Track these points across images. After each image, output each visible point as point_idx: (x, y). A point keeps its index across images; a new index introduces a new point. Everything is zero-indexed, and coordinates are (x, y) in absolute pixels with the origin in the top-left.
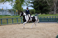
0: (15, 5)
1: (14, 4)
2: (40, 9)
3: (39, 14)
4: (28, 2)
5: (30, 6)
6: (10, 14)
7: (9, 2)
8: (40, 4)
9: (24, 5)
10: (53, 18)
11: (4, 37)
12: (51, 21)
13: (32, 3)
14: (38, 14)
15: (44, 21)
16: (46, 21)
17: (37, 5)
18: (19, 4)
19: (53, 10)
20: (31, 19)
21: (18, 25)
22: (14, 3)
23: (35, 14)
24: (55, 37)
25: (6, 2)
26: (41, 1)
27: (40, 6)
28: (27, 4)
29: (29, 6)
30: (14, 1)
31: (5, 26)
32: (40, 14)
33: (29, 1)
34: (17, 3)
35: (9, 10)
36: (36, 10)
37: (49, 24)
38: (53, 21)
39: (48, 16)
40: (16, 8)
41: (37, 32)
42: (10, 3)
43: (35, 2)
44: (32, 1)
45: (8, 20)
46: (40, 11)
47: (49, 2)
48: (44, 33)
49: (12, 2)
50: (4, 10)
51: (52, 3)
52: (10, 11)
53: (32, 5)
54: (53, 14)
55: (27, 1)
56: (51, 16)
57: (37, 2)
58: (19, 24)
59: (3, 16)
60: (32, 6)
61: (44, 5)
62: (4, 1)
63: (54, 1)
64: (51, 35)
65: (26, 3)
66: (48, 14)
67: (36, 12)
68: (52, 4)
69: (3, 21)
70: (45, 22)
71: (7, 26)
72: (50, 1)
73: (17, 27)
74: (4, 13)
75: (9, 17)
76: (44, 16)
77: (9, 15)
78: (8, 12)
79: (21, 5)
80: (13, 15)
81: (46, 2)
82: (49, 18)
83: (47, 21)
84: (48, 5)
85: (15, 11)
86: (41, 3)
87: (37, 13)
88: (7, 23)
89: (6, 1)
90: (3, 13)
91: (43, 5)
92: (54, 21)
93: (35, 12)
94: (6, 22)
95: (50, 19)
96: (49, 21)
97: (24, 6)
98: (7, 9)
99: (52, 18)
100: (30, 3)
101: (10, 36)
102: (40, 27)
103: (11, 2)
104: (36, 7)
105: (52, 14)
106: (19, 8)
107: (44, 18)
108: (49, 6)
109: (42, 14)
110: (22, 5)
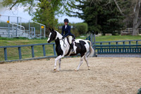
0: (37, 12)
1: (35, 11)
2: (98, 23)
3: (97, 34)
4: (70, 5)
5: (76, 16)
6: (25, 35)
7: (23, 4)
8: (100, 11)
9: (61, 12)
10: (132, 44)
11: (11, 90)
12: (125, 53)
13: (79, 7)
14: (93, 34)
15: (110, 53)
16: (115, 53)
17: (92, 12)
18: (47, 10)
19: (131, 25)
20: (75, 48)
21: (44, 61)
22: (37, 8)
23: (88, 35)
24: (137, 92)
25: (17, 4)
26: (102, 3)
27: (99, 16)
28: (67, 9)
29: (71, 16)
30: (36, 2)
31: (15, 64)
32: (99, 34)
33: (72, 3)
34: (42, 8)
35: (23, 24)
36: (89, 25)
37: (121, 60)
38: (130, 53)
39: (119, 40)
40: (41, 19)
41: (92, 78)
42: (26, 8)
43: (87, 4)
44: (81, 2)
45: (22, 49)
46: (100, 26)
47: (122, 6)
48: (109, 81)
49: (31, 4)
50: (11, 26)
51: (129, 6)
52: (26, 27)
53: (81, 12)
54: (130, 34)
55: (68, 3)
56: (127, 39)
57: (93, 5)
58: (48, 58)
59: (9, 39)
60: (80, 16)
61: (108, 12)
62: (11, 2)
63: (133, 2)
64: (125, 86)
65: (65, 7)
66: (120, 33)
67: (89, 31)
68: (130, 10)
69: (9, 51)
70: (112, 53)
71: (19, 63)
72: (124, 2)
73: (44, 67)
74: (12, 33)
75: (24, 43)
76: (108, 39)
77: (24, 38)
78: (22, 29)
79: (52, 13)
80: (33, 37)
81: (114, 6)
82: (121, 43)
83: (117, 53)
84: (118, 12)
85: (38, 28)
86: (101, 8)
87: (91, 32)
88: (20, 57)
89: (17, 2)
90: (11, 31)
91: (106, 12)
92: (133, 53)
93: (87, 30)
94: (17, 54)
95: (124, 47)
96: (120, 53)
97: (60, 15)
98: (19, 22)
99: (128, 44)
100: (74, 6)
101: (26, 90)
102: (98, 68)
103: (28, 5)
104: (90, 17)
105: (127, 34)
106: (48, 20)
107: (108, 44)
108: (120, 15)
109: (104, 35)
110: (56, 12)
